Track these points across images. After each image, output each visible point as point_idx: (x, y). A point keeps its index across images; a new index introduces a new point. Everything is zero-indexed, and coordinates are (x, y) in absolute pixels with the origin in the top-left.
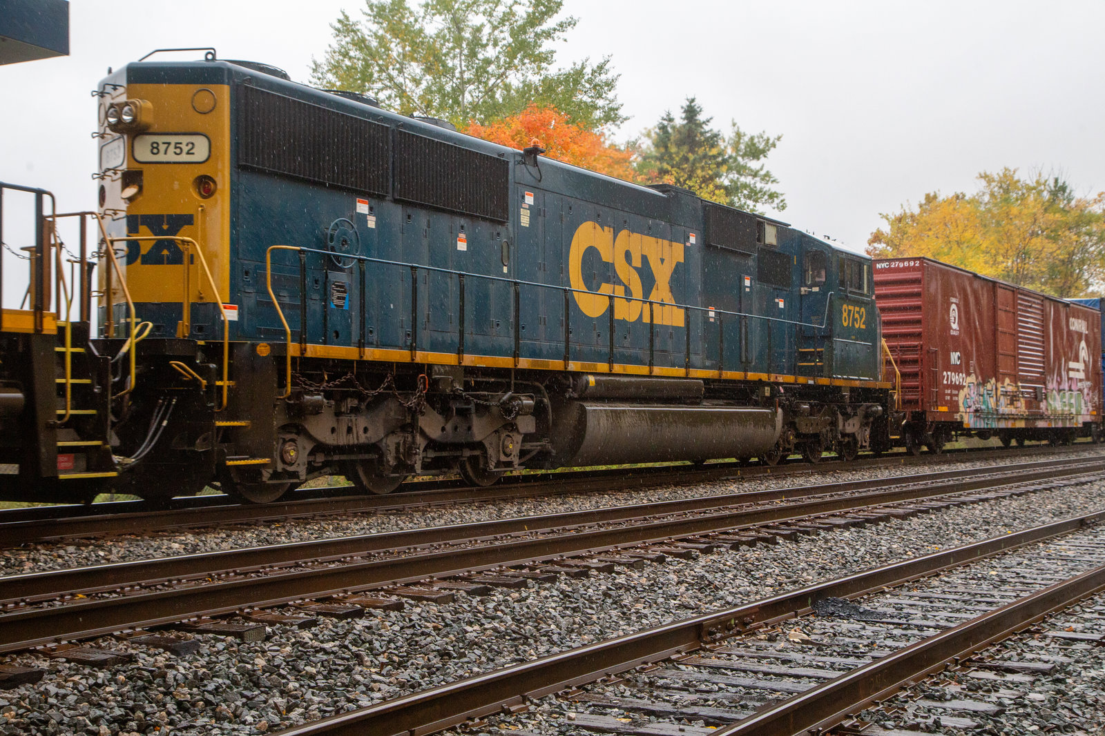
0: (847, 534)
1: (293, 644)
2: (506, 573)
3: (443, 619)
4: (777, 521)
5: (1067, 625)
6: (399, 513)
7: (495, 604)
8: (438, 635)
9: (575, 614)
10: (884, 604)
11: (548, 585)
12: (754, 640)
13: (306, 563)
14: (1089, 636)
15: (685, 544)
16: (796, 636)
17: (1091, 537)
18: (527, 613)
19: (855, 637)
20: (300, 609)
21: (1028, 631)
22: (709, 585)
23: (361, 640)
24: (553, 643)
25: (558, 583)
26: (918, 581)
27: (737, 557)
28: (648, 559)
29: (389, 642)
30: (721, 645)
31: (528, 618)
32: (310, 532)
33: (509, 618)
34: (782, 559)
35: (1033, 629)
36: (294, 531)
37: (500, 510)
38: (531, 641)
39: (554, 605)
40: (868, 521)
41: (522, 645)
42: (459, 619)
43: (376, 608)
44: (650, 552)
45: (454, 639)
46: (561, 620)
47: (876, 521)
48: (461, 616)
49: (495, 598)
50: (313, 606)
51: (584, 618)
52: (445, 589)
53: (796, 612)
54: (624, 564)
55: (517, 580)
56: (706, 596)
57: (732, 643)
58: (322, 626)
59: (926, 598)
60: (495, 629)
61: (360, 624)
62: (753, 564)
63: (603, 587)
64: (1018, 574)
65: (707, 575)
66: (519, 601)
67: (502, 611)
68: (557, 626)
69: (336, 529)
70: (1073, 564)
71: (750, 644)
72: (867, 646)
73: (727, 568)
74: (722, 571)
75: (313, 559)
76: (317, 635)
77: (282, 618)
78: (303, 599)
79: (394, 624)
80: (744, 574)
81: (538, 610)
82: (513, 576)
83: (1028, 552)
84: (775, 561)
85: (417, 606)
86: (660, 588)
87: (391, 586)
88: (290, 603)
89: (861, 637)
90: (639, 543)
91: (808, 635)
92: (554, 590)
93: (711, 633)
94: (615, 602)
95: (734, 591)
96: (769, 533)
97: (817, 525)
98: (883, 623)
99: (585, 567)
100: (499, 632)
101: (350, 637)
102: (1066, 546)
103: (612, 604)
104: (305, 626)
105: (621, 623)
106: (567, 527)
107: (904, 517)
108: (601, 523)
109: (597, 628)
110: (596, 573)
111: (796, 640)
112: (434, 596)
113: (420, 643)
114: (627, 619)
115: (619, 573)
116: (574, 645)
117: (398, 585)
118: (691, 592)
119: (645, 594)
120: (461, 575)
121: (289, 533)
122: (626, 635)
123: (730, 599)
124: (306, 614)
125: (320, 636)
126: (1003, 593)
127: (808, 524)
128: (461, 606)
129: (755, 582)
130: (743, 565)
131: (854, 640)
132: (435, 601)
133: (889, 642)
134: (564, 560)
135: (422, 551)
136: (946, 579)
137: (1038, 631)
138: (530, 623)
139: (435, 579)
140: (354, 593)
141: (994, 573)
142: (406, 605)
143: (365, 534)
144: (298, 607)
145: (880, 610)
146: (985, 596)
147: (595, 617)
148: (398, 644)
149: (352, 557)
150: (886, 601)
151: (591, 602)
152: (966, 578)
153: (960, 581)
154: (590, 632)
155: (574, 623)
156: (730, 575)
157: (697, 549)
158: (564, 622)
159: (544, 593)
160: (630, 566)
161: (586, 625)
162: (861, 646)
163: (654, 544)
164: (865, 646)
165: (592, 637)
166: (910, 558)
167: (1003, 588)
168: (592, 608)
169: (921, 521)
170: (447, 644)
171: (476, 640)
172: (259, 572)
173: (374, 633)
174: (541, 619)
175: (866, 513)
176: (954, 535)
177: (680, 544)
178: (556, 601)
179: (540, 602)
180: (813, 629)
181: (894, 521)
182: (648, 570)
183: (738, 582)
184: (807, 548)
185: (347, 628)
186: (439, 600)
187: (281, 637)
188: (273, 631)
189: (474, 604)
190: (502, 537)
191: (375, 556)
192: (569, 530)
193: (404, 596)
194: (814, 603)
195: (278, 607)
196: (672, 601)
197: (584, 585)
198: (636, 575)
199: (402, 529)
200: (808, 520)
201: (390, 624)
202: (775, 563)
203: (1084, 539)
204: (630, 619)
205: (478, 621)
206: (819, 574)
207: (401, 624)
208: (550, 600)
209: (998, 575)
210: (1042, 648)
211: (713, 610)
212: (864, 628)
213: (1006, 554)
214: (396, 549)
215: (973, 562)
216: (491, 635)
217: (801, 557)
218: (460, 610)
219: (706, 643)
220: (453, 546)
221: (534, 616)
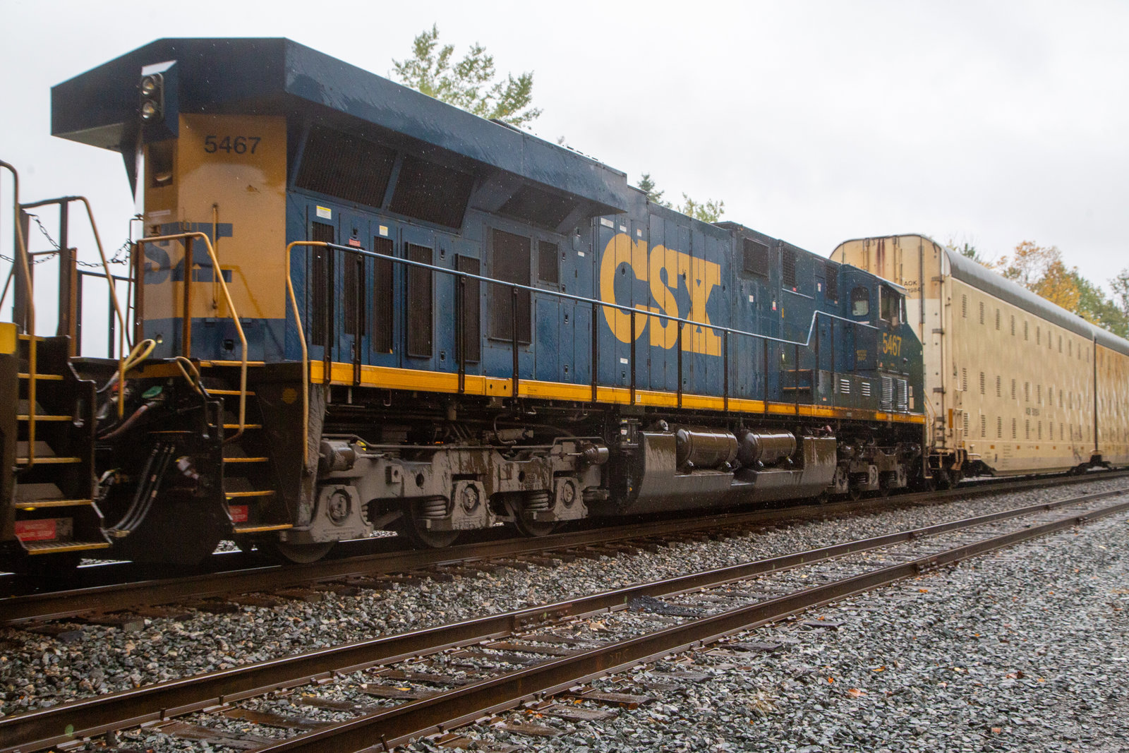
0: (703, 546)
1: (164, 633)
3: (305, 613)
5: (823, 615)
7: (356, 602)
11: (411, 587)
12: (562, 630)
14: (831, 623)
16: (595, 626)
18: (383, 610)
21: (785, 620)
23: (226, 630)
25: (420, 586)
26: (736, 584)
27: (594, 565)
30: (530, 634)
33: (365, 613)
34: (635, 566)
35: (790, 618)
38: (378, 632)
39: (409, 603)
42: (319, 614)
45: (309, 630)
46: (412, 615)
48: (322, 612)
49: (359, 598)
53: (611, 608)
55: (386, 583)
57: (541, 632)
58: (196, 619)
60: (349, 623)
61: (230, 618)
62: (605, 571)
63: (460, 589)
64: (823, 577)
66: (379, 600)
68: (406, 620)
73: (580, 574)
74: (574, 576)
77: (166, 613)
79: (260, 618)
80: (594, 579)
81: (393, 607)
82: (383, 580)
83: (846, 559)
84: (627, 568)
85: (286, 603)
86: (512, 590)
89: (650, 626)
91: (608, 626)
92: (414, 592)
94: (466, 601)
95: (579, 592)
96: (632, 546)
98: (677, 616)
101: (217, 628)
104: (181, 619)
111: (594, 629)
124: (187, 609)
125: (190, 627)
128: (325, 604)
129: (603, 585)
130: (596, 572)
131: (642, 629)
132: (306, 599)
136: (761, 581)
138: (383, 618)
141: (805, 576)
146: (781, 594)
147: (443, 613)
151: (445, 601)
152: (777, 581)
153: (770, 583)
155: (422, 617)
156: (581, 580)
157: (560, 558)
159: (404, 594)
161: (434, 619)
162: (643, 633)
168: (445, 606)
170: (301, 634)
171: (329, 630)
173: (238, 625)
174: (393, 614)
178: (412, 600)
179: (398, 600)
180: (616, 620)
182: (507, 575)
184: (662, 557)
185: (217, 620)
187: (156, 628)
188: (151, 623)
189: (338, 602)
193: (280, 596)
194: (629, 602)
197: (443, 588)
198: (494, 579)
201: (257, 617)
205: (337, 616)
208: (408, 599)
210: (785, 633)
213: (829, 561)
215: (794, 567)
216: (343, 627)
219: (517, 632)
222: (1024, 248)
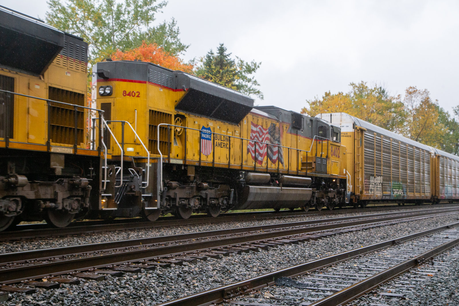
0: (290, 247)
1: (23, 302)
2: (131, 266)
3: (100, 289)
4: (259, 241)
5: (388, 289)
6: (79, 236)
7: (125, 281)
8: (97, 296)
9: (164, 285)
10: (307, 280)
11: (151, 271)
12: (248, 297)
13: (31, 261)
14: (397, 295)
15: (216, 252)
16: (268, 295)
17: (397, 249)
18: (141, 285)
19: (294, 296)
20: (27, 284)
21: (371, 293)
22: (227, 271)
23: (58, 300)
24: (153, 299)
25: (156, 271)
26: (322, 269)
27: (240, 258)
28: (199, 259)
29: (72, 300)
30: (233, 300)
31: (141, 288)
32: (33, 245)
33: (132, 287)
34: (261, 259)
35: (373, 291)
36: (25, 245)
37: (129, 235)
38: (142, 299)
39: (154, 281)
40: (300, 241)
41: (138, 301)
42: (107, 288)
43: (66, 283)
44: (200, 255)
45: (104, 298)
46: (157, 288)
47: (303, 241)
48: (108, 287)
49: (125, 278)
50: (34, 283)
51: (168, 287)
52: (101, 274)
53: (267, 284)
54: (188, 261)
55: (136, 269)
56: (226, 276)
57: (238, 299)
58: (38, 293)
59: (326, 277)
60: (125, 293)
61: (58, 292)
62: (247, 261)
63: (178, 272)
64: (366, 266)
65: (226, 266)
66: (137, 279)
67: (129, 284)
68: (155, 291)
69: (46, 244)
70: (390, 261)
71: (246, 299)
72: (300, 300)
73: (236, 263)
74: (233, 264)
75: (34, 259)
76: (35, 298)
77: (18, 289)
78: (28, 279)
79: (75, 291)
80: (243, 266)
81: (146, 284)
82: (134, 267)
83: (370, 255)
84: (258, 259)
85: (87, 282)
86: (204, 273)
87: (74, 273)
88: (22, 281)
89: (297, 296)
90: (195, 251)
91: (273, 295)
92: (154, 274)
93: (228, 294)
94: (183, 280)
95: (239, 274)
96: (255, 246)
97: (277, 243)
98: (307, 289)
99: (169, 262)
100: (127, 295)
101: (52, 298)
102: (387, 253)
103: (182, 280)
104: (29, 293)
105: (186, 289)
106: (161, 243)
107: (316, 239)
108: (177, 241)
109: (174, 292)
110: (174, 265)
111: (268, 297)
112: (95, 277)
113: (87, 300)
114: (189, 287)
115: (185, 266)
116: (163, 301)
117: (78, 272)
118: (219, 274)
119: (197, 275)
120: (109, 266)
121: (22, 246)
122: (188, 296)
123: (237, 278)
124: (30, 287)
125: (37, 299)
126: (360, 275)
127: (273, 242)
128: (108, 282)
129: (248, 269)
130: (243, 261)
131: (294, 297)
132: (96, 279)
133: (310, 298)
134: (159, 259)
135: (90, 255)
136: (335, 268)
137: (376, 293)
138: (142, 290)
139: (96, 269)
140: (55, 276)
141: (356, 265)
142: (81, 282)
143: (61, 246)
144: (26, 284)
145: (305, 282)
146: (352, 276)
147: (173, 287)
148: (76, 301)
149: (54, 258)
150: (308, 278)
151: (172, 279)
152: (343, 268)
153: (341, 269)
154: (170, 294)
155: (163, 290)
156: (237, 266)
157: (222, 254)
158: (158, 289)
159: (149, 275)
160: (190, 262)
161: (169, 290)
162: (297, 300)
163: (202, 252)
164: (299, 300)
165: (172, 296)
166: (319, 258)
167: (360, 272)
168: (172, 282)
169: (323, 241)
170: (101, 301)
171: (116, 298)
172: (6, 266)
173: (64, 296)
174: (147, 288)
175: (299, 237)
176: (338, 248)
177: (214, 251)
178: (154, 279)
179: (147, 280)
180: (275, 292)
181: (311, 241)
182: (199, 264)
183: (240, 269)
184: (272, 253)
185: (51, 293)
186: (98, 279)
187: (16, 299)
188: (12, 296)
189: (115, 281)
190: (129, 248)
191: (66, 257)
192: (162, 245)
193: (80, 277)
194: (276, 280)
195: (16, 283)
196: (210, 279)
197: (168, 271)
198: (193, 266)
199: (80, 244)
200: (273, 240)
201: (73, 291)
202: (258, 261)
203: (394, 250)
204: (190, 287)
205: (117, 289)
206: (278, 266)
207: (78, 291)
208: (152, 279)
209: (357, 266)
210: (377, 301)
211: (229, 283)
212: (298, 291)
213: (361, 256)
214: (77, 254)
215: (346, 260)
216: (123, 296)
217: (270, 258)
218: (108, 284)
219: (226, 299)
220: (105, 252)
221: (144, 286)
222: (411, 90)
